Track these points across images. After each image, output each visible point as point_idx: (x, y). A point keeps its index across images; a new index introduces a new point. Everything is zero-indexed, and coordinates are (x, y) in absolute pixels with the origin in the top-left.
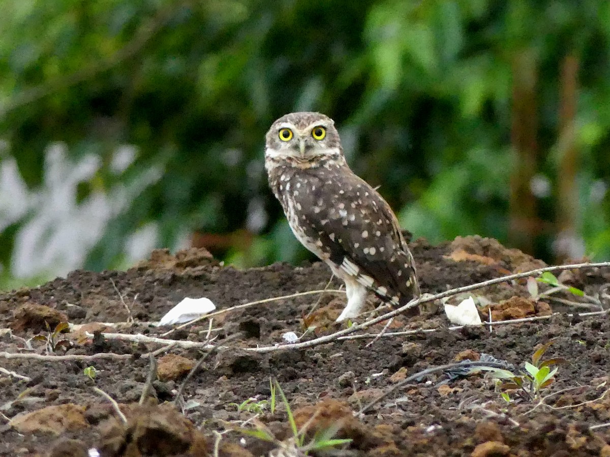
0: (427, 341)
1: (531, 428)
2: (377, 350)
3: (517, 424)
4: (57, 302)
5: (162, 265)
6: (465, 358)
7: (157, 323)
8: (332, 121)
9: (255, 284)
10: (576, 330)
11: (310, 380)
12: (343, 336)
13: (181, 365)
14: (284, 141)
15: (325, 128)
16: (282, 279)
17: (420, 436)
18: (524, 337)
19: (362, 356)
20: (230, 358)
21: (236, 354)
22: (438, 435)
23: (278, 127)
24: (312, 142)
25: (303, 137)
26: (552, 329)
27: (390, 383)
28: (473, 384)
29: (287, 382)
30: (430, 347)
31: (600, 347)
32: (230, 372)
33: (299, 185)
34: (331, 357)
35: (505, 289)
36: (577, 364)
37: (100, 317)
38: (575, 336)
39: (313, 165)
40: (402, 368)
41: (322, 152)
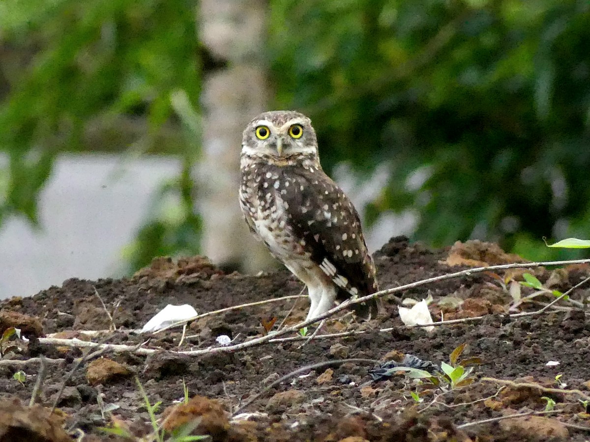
0: (357, 342)
1: (393, 423)
2: (307, 352)
3: (380, 420)
4: (49, 310)
5: (163, 273)
6: (390, 359)
7: (139, 330)
8: (309, 119)
9: (248, 290)
10: (505, 331)
11: (237, 382)
12: (275, 338)
13: (110, 369)
14: (261, 140)
15: (302, 127)
16: (274, 285)
17: (283, 432)
18: (453, 337)
19: (291, 358)
20: (157, 361)
21: (165, 357)
22: (302, 431)
23: (255, 125)
24: (289, 140)
25: (280, 135)
26: (482, 330)
27: (315, 384)
28: (395, 385)
29: (214, 384)
30: (358, 348)
31: (526, 347)
32: (158, 375)
33: (287, 184)
34: (260, 359)
35: (488, 293)
36: (502, 364)
37: (88, 325)
38: (503, 337)
39: (291, 163)
40: (328, 370)
41: (299, 151)
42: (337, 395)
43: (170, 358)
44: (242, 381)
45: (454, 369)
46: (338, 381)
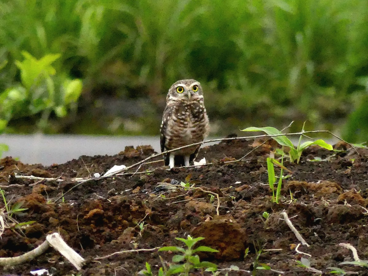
10: (220, 169)
14: (179, 93)
15: (197, 86)
20: (63, 185)
23: (176, 86)
24: (193, 93)
25: (189, 90)
26: (211, 169)
27: (131, 193)
31: (228, 176)
32: (63, 191)
34: (110, 183)
40: (138, 187)
41: (197, 97)
42: (138, 197)
43: (69, 183)
44: (100, 193)
45: (185, 184)
46: (141, 192)
